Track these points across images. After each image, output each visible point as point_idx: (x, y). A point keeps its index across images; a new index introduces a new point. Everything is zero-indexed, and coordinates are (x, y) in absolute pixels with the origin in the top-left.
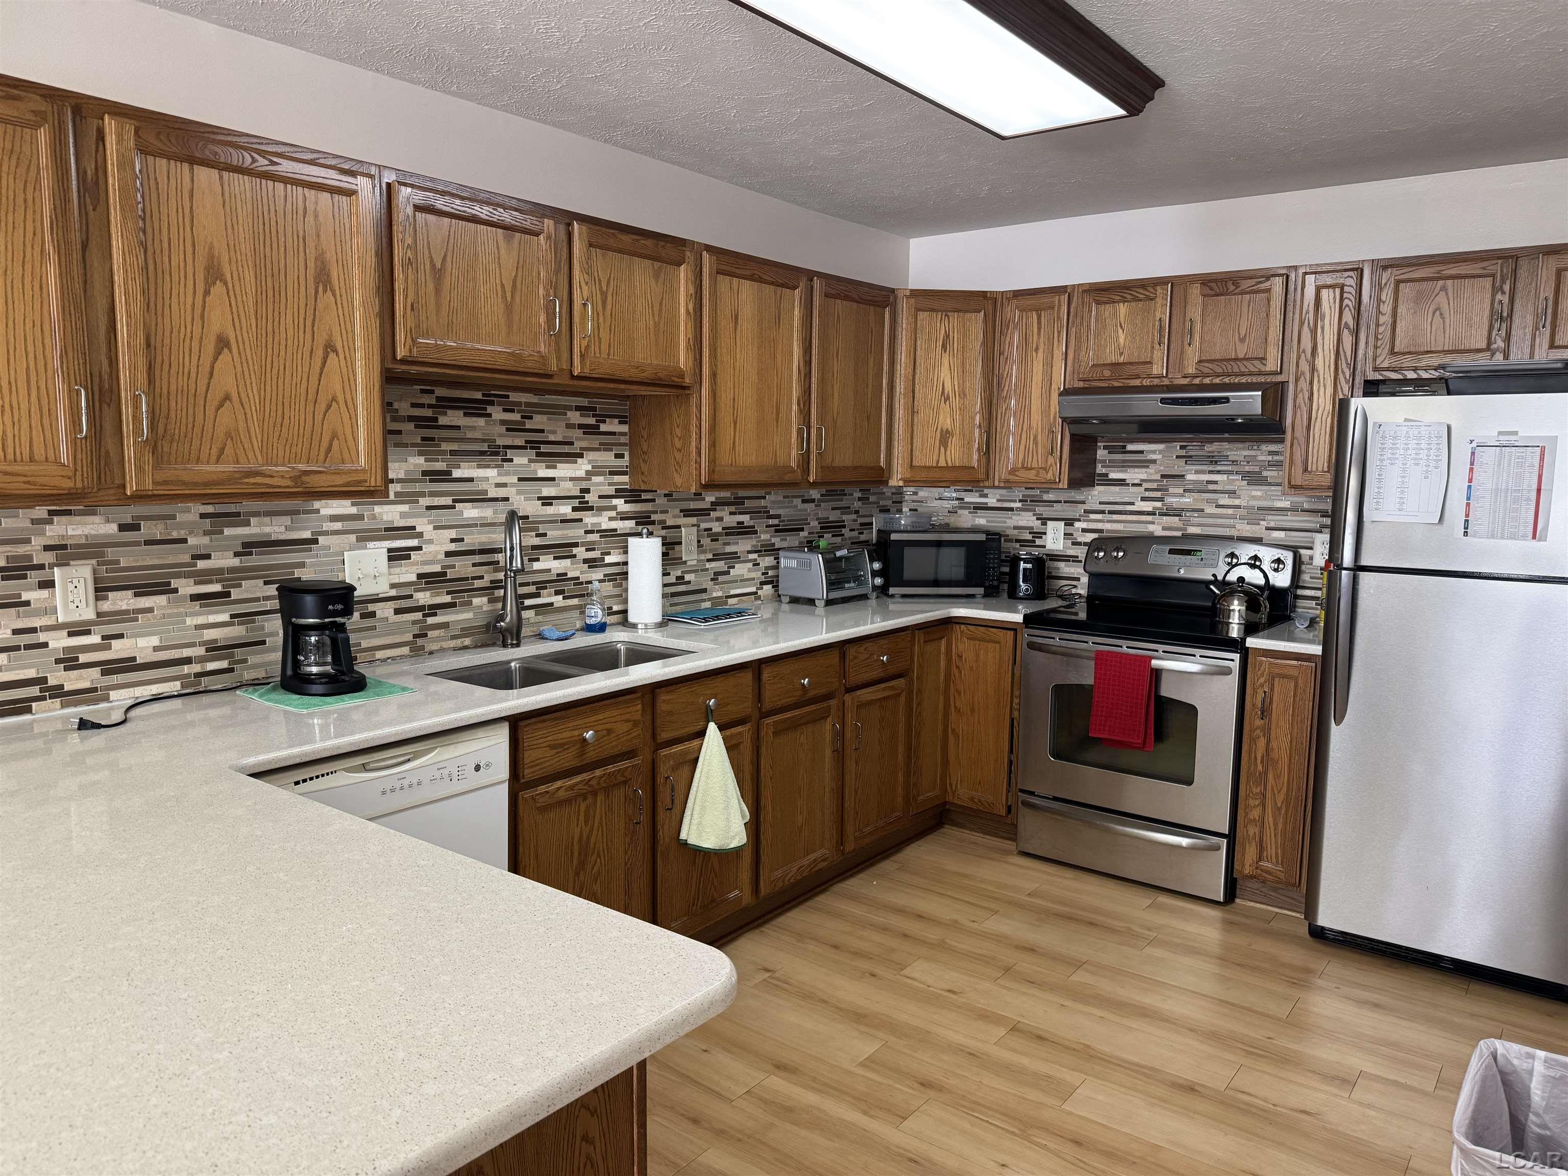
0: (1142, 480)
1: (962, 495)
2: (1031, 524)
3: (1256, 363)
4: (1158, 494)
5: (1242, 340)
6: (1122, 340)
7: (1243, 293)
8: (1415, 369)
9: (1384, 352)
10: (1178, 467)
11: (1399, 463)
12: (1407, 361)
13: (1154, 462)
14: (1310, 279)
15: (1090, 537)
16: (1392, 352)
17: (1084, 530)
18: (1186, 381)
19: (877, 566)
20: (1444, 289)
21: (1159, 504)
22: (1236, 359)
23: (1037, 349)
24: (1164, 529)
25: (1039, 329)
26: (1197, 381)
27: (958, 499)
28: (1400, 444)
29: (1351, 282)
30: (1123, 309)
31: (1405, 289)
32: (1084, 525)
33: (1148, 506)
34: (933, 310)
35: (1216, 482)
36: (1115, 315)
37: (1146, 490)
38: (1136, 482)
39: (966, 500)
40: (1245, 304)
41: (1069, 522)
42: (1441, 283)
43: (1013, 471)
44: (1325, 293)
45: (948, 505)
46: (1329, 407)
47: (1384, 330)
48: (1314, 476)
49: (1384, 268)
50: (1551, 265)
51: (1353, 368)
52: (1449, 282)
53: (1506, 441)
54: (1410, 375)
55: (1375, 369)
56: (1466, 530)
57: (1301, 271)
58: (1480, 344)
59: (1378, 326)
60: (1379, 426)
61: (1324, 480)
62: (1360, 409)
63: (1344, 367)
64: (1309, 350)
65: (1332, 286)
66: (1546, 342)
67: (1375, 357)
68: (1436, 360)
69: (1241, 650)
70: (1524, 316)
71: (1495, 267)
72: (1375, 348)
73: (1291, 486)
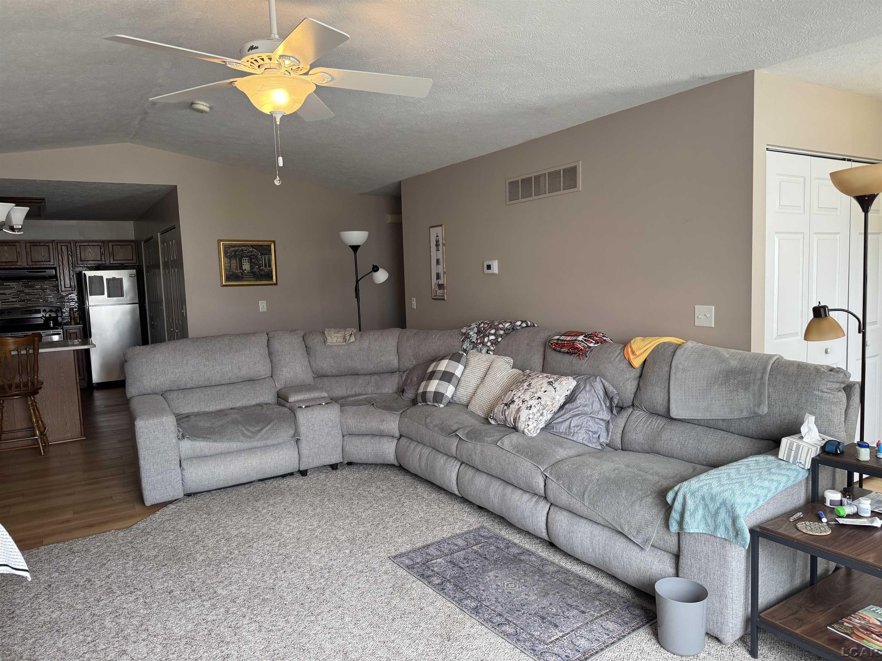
0: (12, 293)
3: (48, 262)
4: (17, 296)
5: (43, 257)
6: (7, 256)
7: (41, 246)
9: (79, 260)
10: (22, 289)
11: (94, 285)
12: (85, 262)
13: (14, 288)
14: (59, 244)
16: (81, 261)
18: (28, 267)
21: (18, 299)
22: (42, 261)
24: (21, 305)
26: (32, 267)
28: (94, 281)
29: (69, 245)
31: (82, 247)
33: (14, 300)
35: (34, 292)
36: (3, 249)
37: (13, 295)
38: (10, 293)
40: (42, 248)
42: (89, 246)
44: (63, 247)
46: (68, 273)
47: (79, 256)
48: (67, 289)
49: (76, 242)
50: (110, 244)
51: (72, 264)
52: (91, 246)
53: (114, 279)
54: (86, 265)
55: (78, 264)
56: (109, 296)
57: (56, 242)
58: (100, 259)
59: (77, 255)
60: (89, 277)
61: (70, 289)
62: (84, 273)
63: (70, 263)
64: (61, 260)
65: (65, 246)
66: (112, 259)
67: (77, 262)
68: (91, 262)
69: (62, 329)
70: (107, 254)
71: (100, 244)
72: (77, 259)
73: (61, 291)
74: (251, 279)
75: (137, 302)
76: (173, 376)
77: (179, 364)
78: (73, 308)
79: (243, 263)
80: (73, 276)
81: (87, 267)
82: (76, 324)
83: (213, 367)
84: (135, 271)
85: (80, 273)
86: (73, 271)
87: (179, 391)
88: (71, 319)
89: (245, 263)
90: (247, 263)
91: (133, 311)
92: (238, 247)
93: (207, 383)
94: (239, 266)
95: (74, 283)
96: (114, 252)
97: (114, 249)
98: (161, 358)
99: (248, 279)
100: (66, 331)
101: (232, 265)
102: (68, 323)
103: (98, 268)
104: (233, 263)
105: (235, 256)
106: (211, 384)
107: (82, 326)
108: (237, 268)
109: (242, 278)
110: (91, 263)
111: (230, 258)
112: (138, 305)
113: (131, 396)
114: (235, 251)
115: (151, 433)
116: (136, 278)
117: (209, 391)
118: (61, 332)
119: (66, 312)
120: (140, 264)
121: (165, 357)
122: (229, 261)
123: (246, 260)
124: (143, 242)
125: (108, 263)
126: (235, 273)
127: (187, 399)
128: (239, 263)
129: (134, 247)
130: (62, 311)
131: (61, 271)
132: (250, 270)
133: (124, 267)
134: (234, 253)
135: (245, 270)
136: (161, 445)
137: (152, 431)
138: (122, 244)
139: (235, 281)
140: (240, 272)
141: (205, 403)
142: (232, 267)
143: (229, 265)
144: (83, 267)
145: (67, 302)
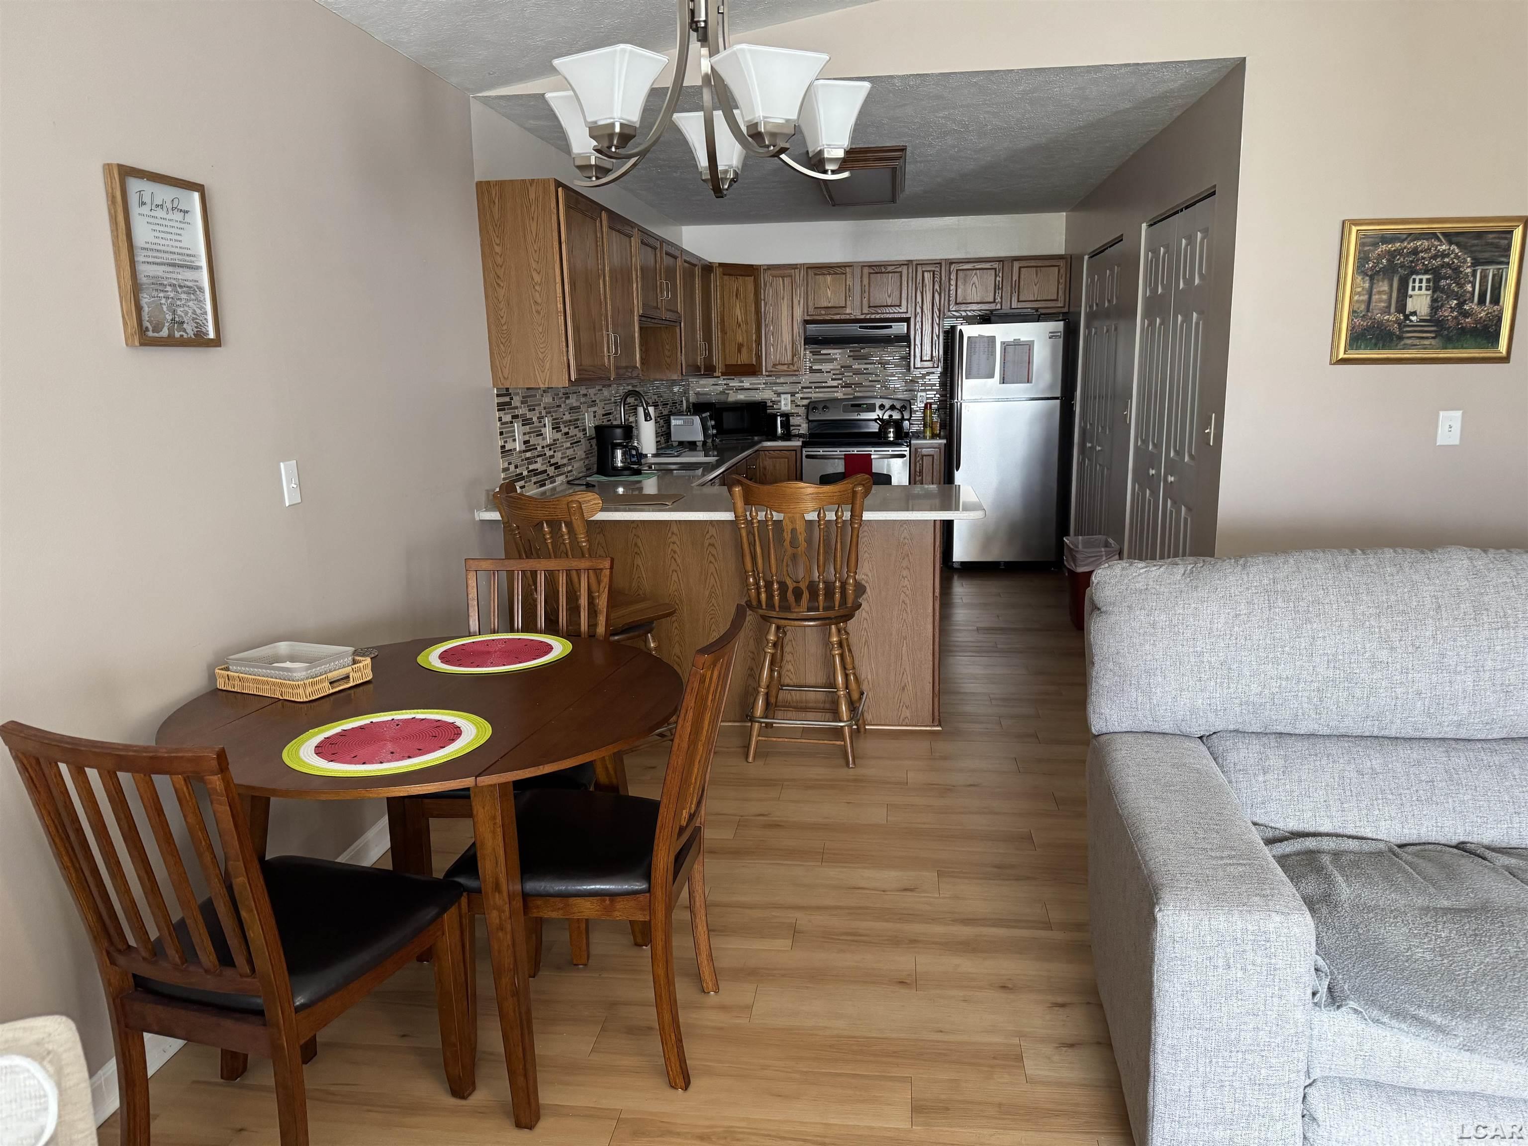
0: (832, 370)
1: (728, 382)
2: (771, 396)
3: (897, 308)
4: (840, 377)
5: (889, 296)
6: (829, 295)
7: (888, 272)
8: (965, 311)
9: (952, 303)
10: (849, 362)
11: (977, 354)
12: (963, 307)
13: (836, 359)
14: (919, 268)
15: (806, 402)
16: (956, 304)
17: (802, 398)
18: (863, 317)
19: (713, 423)
20: (976, 274)
21: (840, 382)
22: (887, 306)
23: (783, 299)
24: (844, 394)
25: (784, 287)
26: (868, 317)
27: (725, 384)
28: (977, 346)
29: (938, 269)
30: (829, 278)
31: (961, 274)
32: (802, 395)
33: (835, 383)
34: (730, 275)
35: (868, 369)
36: (825, 281)
37: (834, 374)
38: (828, 370)
39: (731, 385)
40: (890, 278)
41: (793, 394)
42: (974, 271)
43: (774, 365)
44: (926, 274)
45: (720, 388)
46: (930, 329)
47: (953, 292)
48: (925, 363)
49: (951, 263)
50: (1016, 265)
51: (939, 310)
52: (978, 271)
53: (1017, 343)
54: (964, 314)
55: (949, 311)
56: (1003, 381)
57: (914, 263)
58: (991, 300)
59: (949, 290)
60: (969, 338)
61: (929, 364)
62: (961, 330)
63: (936, 310)
64: (920, 303)
65: (929, 271)
66: (1016, 301)
67: (949, 305)
68: (974, 307)
69: (909, 446)
70: (1007, 288)
71: (996, 265)
72: (949, 301)
73: (915, 368)
74: (1427, 342)
75: (1058, 395)
76: (1255, 688)
77: (1283, 647)
78: (931, 404)
79: (1410, 292)
80: (938, 337)
81: (964, 318)
82: (934, 436)
83: (1405, 671)
84: (1062, 323)
85: (953, 328)
86: (939, 325)
87: (1265, 740)
88: (925, 426)
89: (1417, 292)
90: (1424, 291)
91: (1049, 414)
92: (1402, 241)
93: (1370, 728)
94: (1397, 302)
95: (939, 352)
96: (1022, 283)
97: (1022, 276)
98: (1222, 620)
99: (1417, 342)
100: (916, 449)
101: (1375, 297)
102: (920, 432)
103: (986, 319)
104: (1380, 293)
105: (1389, 271)
106: (1386, 733)
107: (944, 441)
108: (1389, 307)
109: (1400, 338)
110: (975, 309)
111: (1372, 278)
112: (1058, 401)
113: (1104, 730)
114: (1392, 255)
115: (1216, 967)
116: (1061, 340)
117: (1374, 760)
118: (907, 453)
119: (917, 411)
120: (1072, 310)
121: (1237, 616)
122: (1367, 285)
123: (1421, 281)
124: (1086, 257)
125: (1006, 309)
126: (1380, 323)
127: (1295, 777)
128: (1399, 290)
129: (1062, 271)
130: (911, 408)
131: (917, 327)
132: (1431, 315)
133: (1039, 316)
134: (1388, 260)
135: (1414, 313)
136: (1247, 1019)
137: (1221, 962)
138: (1039, 263)
139: (1375, 347)
140: (1397, 321)
141: (1363, 805)
142: (1373, 305)
143: (1365, 297)
144: (957, 317)
145: (922, 391)
